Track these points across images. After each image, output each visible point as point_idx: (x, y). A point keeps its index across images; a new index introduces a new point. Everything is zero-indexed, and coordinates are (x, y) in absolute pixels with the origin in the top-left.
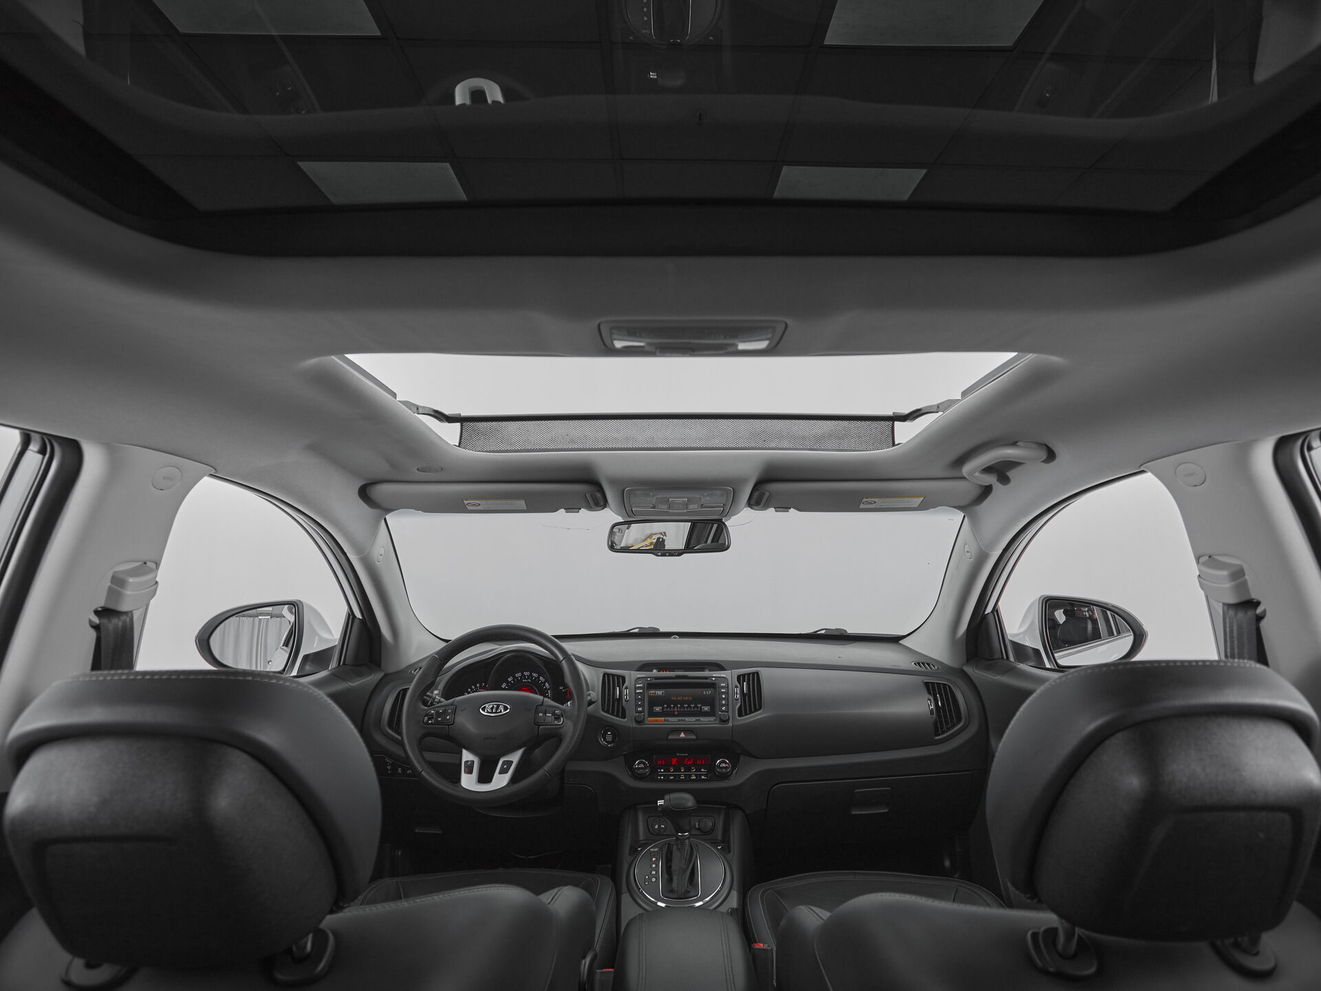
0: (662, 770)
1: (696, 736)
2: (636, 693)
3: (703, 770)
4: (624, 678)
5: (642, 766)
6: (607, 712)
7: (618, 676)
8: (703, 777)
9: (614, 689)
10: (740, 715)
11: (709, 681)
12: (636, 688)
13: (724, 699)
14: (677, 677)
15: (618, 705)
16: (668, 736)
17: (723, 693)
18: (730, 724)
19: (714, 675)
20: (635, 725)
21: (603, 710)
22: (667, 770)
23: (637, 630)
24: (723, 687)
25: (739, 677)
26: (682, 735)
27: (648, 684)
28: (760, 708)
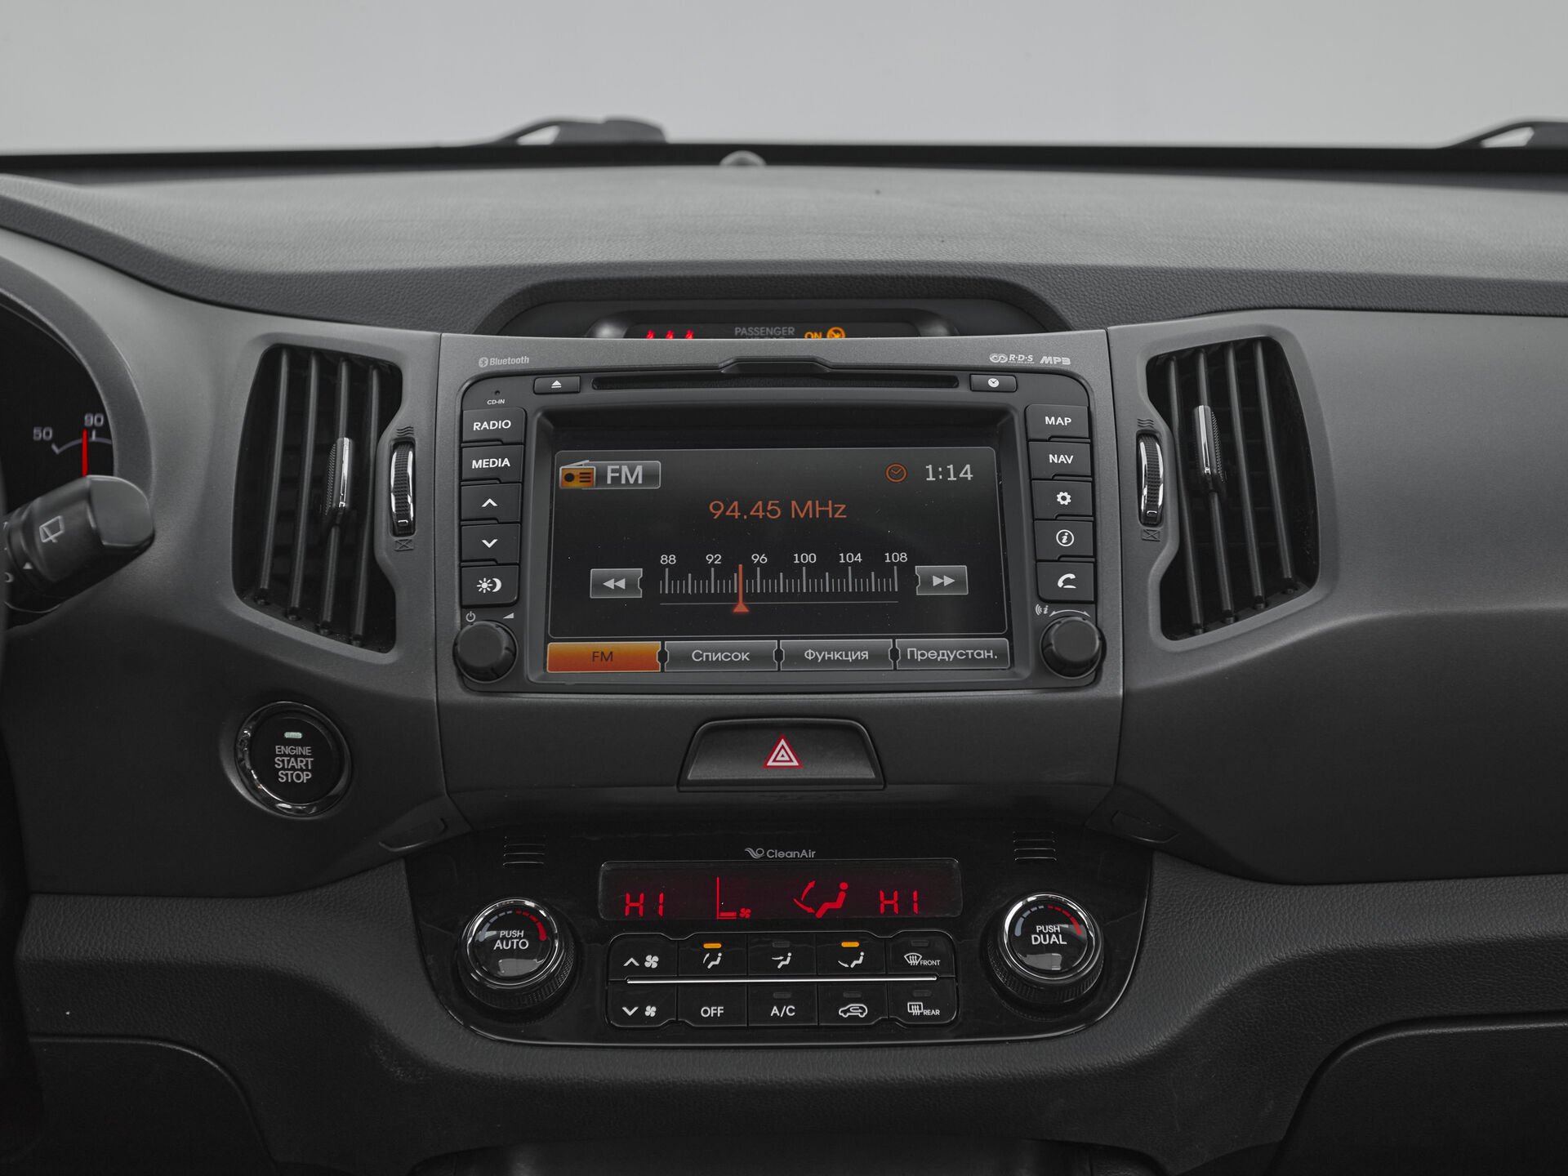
0: (652, 961)
1: (879, 764)
2: (465, 479)
3: (913, 959)
4: (392, 377)
5: (516, 938)
6: (273, 600)
7: (361, 366)
8: (915, 1009)
9: (325, 449)
10: (1176, 623)
11: (959, 395)
12: (467, 444)
13: (1065, 516)
14: (750, 371)
15: (349, 552)
16: (683, 768)
17: (1062, 476)
18: (1112, 686)
19: (997, 359)
20: (455, 692)
21: (246, 585)
22: (681, 960)
23: (546, 137)
24: (1058, 438)
25: (1157, 370)
26: (783, 757)
27: (550, 414)
28: (1306, 575)
